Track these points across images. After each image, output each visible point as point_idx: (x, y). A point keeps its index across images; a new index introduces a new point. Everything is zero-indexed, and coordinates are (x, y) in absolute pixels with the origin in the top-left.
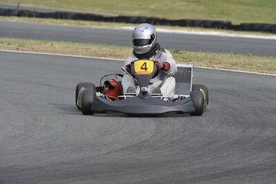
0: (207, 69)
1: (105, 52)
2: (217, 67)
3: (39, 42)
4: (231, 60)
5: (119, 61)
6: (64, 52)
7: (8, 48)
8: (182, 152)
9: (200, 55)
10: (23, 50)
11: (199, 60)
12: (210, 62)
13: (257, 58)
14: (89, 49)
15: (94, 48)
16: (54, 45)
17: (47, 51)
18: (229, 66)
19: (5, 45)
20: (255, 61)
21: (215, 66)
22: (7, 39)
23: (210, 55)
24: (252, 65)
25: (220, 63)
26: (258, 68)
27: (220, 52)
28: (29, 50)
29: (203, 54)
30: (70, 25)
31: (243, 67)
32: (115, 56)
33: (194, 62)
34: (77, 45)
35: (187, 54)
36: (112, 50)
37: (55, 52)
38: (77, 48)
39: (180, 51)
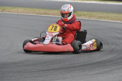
0: (88, 20)
1: (42, 12)
3: (12, 8)
4: (99, 15)
5: (48, 16)
6: (23, 13)
9: (85, 13)
11: (85, 15)
12: (90, 16)
13: (112, 14)
14: (35, 11)
15: (37, 10)
16: (19, 9)
17: (14, 12)
18: (98, 18)
20: (110, 15)
21: (92, 18)
23: (90, 13)
24: (108, 17)
25: (94, 17)
26: (111, 19)
27: (95, 12)
28: (7, 12)
29: (87, 13)
31: (104, 18)
32: (47, 14)
33: (83, 16)
34: (29, 9)
35: (80, 13)
36: (45, 11)
37: (19, 12)
38: (29, 11)
39: (76, 12)
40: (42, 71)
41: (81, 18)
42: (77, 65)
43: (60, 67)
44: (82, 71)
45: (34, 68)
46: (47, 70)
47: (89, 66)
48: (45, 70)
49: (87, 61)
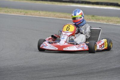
0: (106, 24)
1: (62, 16)
2: (111, 23)
3: (34, 11)
4: (117, 20)
5: (68, 20)
6: (45, 16)
7: (20, 14)
8: (93, 60)
9: (103, 17)
10: (27, 15)
11: (103, 20)
12: (108, 21)
14: (56, 14)
15: (58, 14)
16: (40, 13)
17: (36, 15)
18: (116, 22)
19: (19, 13)
21: (110, 22)
22: (20, 10)
23: (108, 18)
25: (112, 21)
28: (29, 15)
29: (105, 17)
30: (48, 4)
32: (67, 18)
33: (101, 21)
34: (50, 13)
35: (98, 17)
36: (65, 15)
37: (40, 16)
38: (50, 14)
39: (95, 16)
40: (58, 77)
41: (99, 22)
42: (95, 71)
43: (77, 73)
44: (100, 78)
45: (50, 73)
46: (63, 76)
47: (108, 72)
48: (61, 76)
49: (105, 66)
